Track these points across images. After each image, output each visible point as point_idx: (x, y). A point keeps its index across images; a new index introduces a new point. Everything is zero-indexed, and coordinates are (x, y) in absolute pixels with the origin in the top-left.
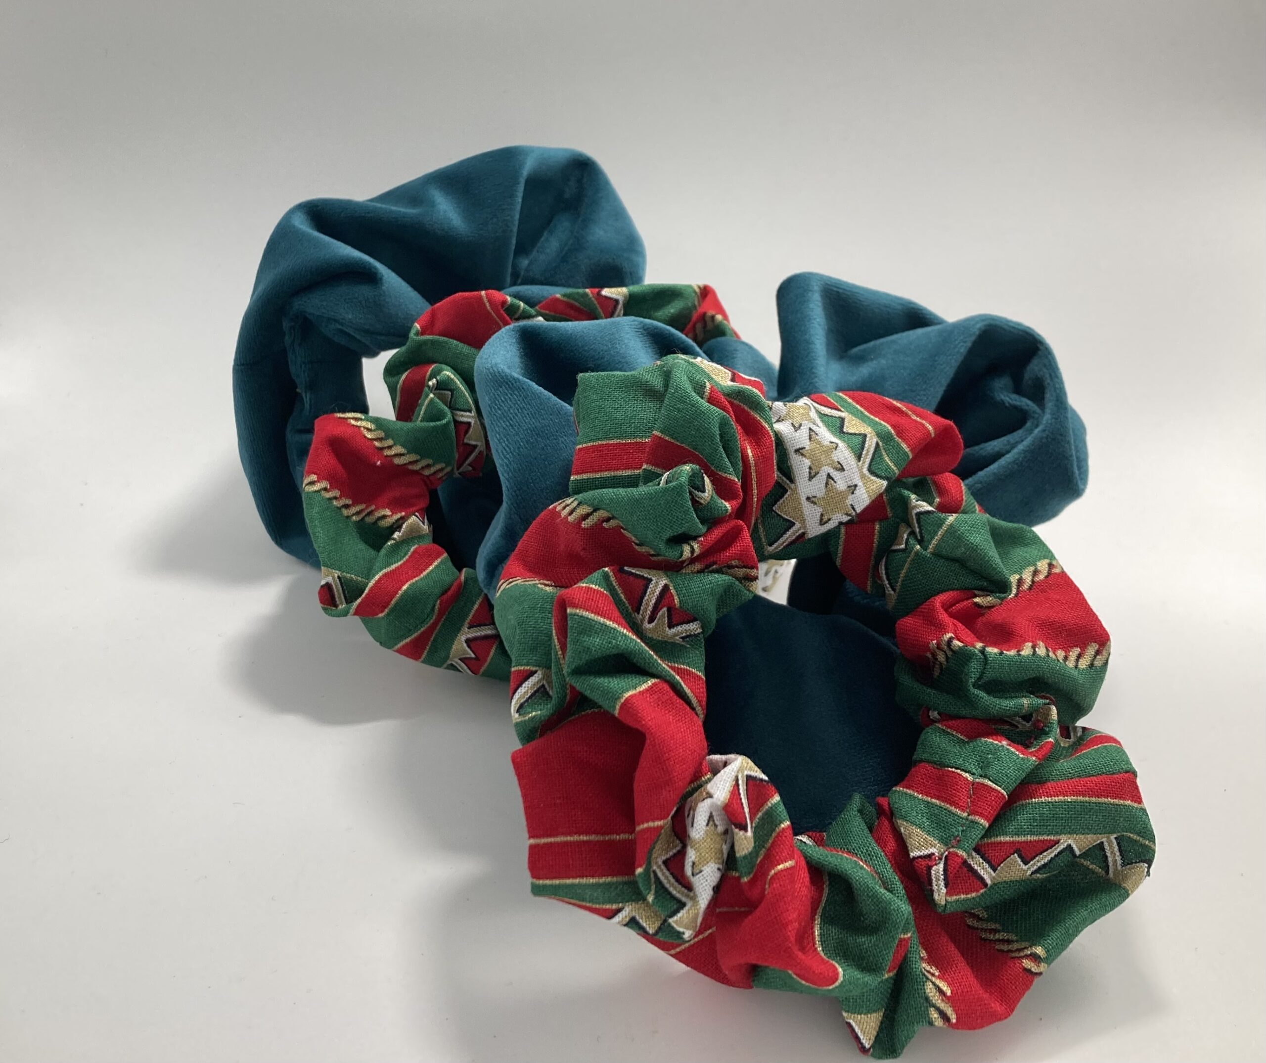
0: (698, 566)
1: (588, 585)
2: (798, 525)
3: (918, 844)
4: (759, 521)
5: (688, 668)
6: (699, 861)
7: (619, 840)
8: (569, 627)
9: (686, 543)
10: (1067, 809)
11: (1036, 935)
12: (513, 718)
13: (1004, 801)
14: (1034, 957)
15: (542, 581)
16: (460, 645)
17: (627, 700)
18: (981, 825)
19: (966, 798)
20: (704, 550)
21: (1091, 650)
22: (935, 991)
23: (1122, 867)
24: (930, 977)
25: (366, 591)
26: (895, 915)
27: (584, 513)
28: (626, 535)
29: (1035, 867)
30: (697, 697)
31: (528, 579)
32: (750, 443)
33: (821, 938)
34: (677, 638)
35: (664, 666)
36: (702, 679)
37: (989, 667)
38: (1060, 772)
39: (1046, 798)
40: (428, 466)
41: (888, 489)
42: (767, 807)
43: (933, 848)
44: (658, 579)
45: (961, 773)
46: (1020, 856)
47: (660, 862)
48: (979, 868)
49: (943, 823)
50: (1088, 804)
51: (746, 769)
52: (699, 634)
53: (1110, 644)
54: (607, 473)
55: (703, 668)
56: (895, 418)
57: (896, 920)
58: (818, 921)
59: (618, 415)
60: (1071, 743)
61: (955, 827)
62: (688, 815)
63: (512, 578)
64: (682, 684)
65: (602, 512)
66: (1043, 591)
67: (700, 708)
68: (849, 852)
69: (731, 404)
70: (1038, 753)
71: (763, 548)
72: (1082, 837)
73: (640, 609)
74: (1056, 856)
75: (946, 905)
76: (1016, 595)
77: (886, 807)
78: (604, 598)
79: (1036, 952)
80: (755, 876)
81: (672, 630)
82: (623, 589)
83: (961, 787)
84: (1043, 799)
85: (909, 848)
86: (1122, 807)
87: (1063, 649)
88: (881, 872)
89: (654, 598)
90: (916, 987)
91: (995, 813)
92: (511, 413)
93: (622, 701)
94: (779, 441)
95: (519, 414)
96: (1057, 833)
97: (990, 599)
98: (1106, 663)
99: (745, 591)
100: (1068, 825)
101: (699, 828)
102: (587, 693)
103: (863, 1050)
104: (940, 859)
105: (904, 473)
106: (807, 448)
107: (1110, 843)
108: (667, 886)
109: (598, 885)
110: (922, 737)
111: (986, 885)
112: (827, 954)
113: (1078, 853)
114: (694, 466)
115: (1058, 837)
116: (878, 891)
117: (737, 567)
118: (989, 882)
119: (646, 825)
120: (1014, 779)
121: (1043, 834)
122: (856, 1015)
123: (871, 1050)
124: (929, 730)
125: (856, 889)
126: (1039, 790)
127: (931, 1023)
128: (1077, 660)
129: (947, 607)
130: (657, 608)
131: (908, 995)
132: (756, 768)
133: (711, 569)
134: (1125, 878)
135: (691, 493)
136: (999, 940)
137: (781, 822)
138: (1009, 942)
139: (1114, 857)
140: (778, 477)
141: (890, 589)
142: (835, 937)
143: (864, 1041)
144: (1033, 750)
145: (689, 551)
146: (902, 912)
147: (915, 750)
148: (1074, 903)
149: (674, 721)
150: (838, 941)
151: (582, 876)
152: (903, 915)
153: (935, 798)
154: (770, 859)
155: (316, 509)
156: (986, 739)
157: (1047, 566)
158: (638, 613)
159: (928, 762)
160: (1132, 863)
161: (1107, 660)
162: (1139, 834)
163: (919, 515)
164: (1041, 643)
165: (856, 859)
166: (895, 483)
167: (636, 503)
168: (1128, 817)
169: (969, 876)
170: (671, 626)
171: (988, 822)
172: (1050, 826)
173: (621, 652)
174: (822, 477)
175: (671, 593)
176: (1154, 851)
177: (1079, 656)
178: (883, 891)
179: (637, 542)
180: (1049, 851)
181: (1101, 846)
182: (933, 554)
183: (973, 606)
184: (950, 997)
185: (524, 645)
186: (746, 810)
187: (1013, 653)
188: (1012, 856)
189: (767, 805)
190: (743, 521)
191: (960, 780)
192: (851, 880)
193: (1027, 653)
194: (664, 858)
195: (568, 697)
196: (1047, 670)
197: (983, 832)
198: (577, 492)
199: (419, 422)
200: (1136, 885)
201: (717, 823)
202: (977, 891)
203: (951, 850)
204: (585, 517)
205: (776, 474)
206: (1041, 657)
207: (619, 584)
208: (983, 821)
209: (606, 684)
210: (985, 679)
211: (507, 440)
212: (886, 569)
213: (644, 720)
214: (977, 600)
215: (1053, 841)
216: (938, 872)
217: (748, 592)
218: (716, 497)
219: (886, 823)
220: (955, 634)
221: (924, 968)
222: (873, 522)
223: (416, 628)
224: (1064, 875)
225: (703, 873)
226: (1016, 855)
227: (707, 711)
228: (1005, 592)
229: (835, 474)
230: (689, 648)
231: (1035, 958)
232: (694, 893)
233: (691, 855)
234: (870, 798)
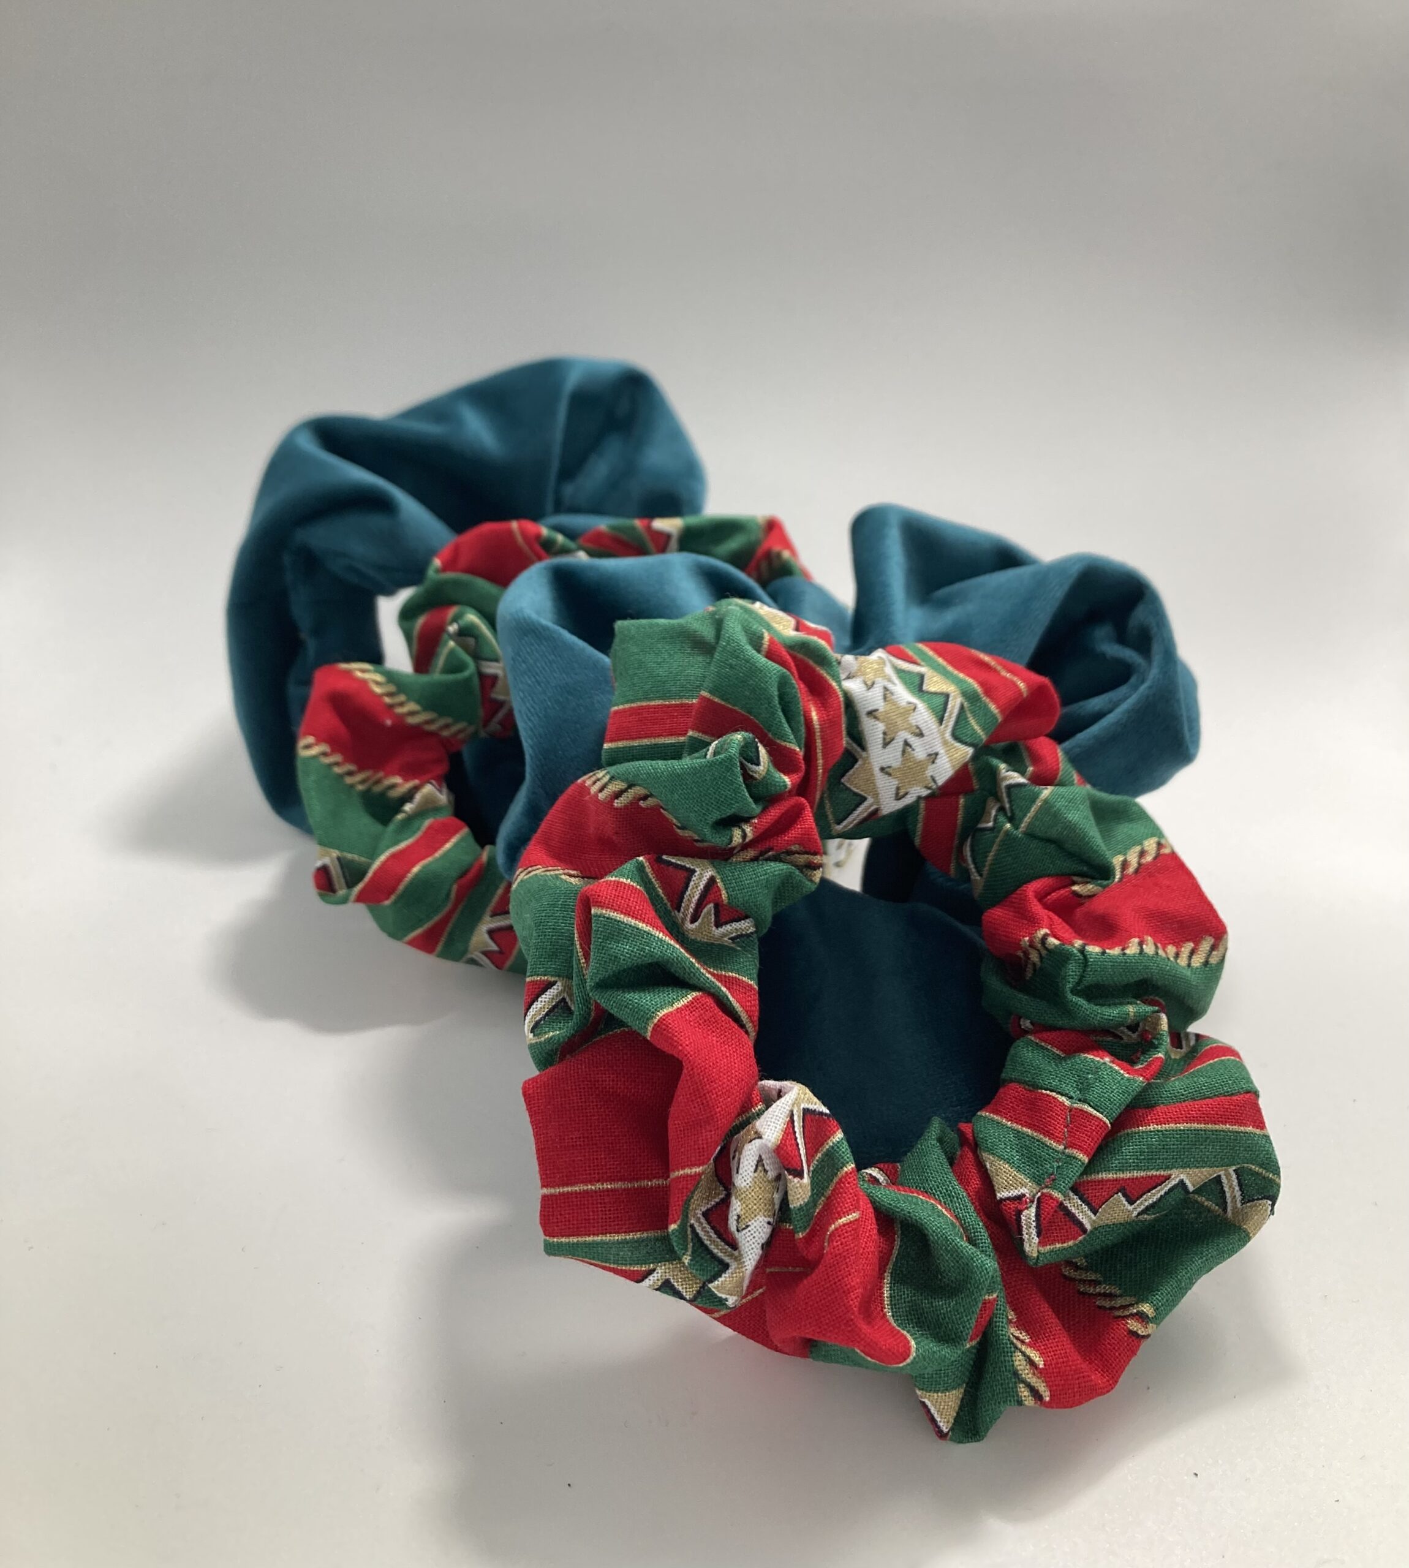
0: (751, 853)
1: (617, 879)
2: (870, 800)
3: (1006, 1183)
4: (825, 795)
5: (737, 976)
6: (744, 1214)
7: (652, 1187)
8: (593, 932)
9: (736, 826)
10: (1179, 1139)
11: (1143, 1289)
12: (527, 1039)
13: (1106, 1132)
14: (1140, 1317)
15: (566, 871)
16: (481, 937)
17: (662, 1020)
18: (1080, 1160)
19: (1062, 1127)
20: (758, 834)
21: (1206, 945)
22: (1025, 1363)
23: (1243, 1204)
24: (1019, 1345)
25: (370, 874)
26: (978, 1273)
27: (616, 790)
28: (667, 816)
29: (1143, 1207)
30: (747, 1011)
31: (550, 868)
32: (816, 704)
33: (891, 1301)
34: (726, 939)
35: (707, 974)
36: (754, 989)
37: (1089, 969)
38: (1170, 1094)
39: (1155, 1126)
40: (447, 726)
41: (975, 758)
42: (827, 1147)
43: (1024, 1188)
44: (702, 870)
45: (1057, 1096)
46: (1125, 1195)
47: (699, 1213)
48: (1077, 1211)
49: (1035, 1158)
50: (1203, 1132)
51: (803, 1102)
52: (752, 933)
53: (1227, 938)
54: (646, 740)
55: (755, 976)
56: (985, 675)
57: (980, 1280)
58: (887, 1280)
59: (661, 672)
60: (1183, 1054)
61: (1049, 1163)
62: (734, 1158)
63: (531, 867)
64: (730, 996)
65: (638, 788)
66: (1151, 875)
67: (751, 1024)
68: (926, 1192)
69: (794, 658)
70: (1145, 1072)
71: (830, 827)
72: (1196, 1170)
73: (681, 906)
74: (1165, 1193)
75: (1038, 1256)
76: (1121, 879)
77: (970, 1136)
78: (636, 895)
79: (1143, 1311)
80: (813, 1230)
81: (720, 929)
82: (661, 882)
83: (1056, 1114)
84: (1152, 1127)
85: (996, 1188)
86: (1242, 1134)
87: (1174, 944)
88: (963, 1216)
89: (698, 893)
90: (1002, 1358)
91: (1096, 1145)
92: (538, 667)
93: (655, 1021)
94: (849, 703)
95: (547, 668)
96: (1168, 1168)
97: (1090, 886)
98: (1222, 961)
99: (807, 883)
100: (1180, 1158)
101: (745, 1175)
102: (614, 1011)
103: (941, 1435)
104: (1032, 1202)
105: (994, 738)
106: (881, 709)
107: (1228, 1176)
108: (707, 1243)
109: (625, 1242)
110: (1012, 1051)
111: (1084, 1231)
112: (898, 1320)
113: (1191, 1188)
114: (747, 734)
115: (1169, 1172)
116: (959, 1245)
117: (799, 853)
118: (1088, 1227)
119: (681, 1172)
120: (1118, 1104)
121: (1152, 1169)
122: (932, 1394)
123: (950, 1433)
124: (1020, 1043)
125: (933, 1242)
126: (1147, 1115)
127: (1020, 1403)
128: (1190, 957)
129: (1041, 897)
130: (702, 904)
131: (994, 1368)
132: (815, 1099)
133: (766, 856)
134: (1246, 1218)
135: (743, 767)
136: (1100, 1294)
137: (844, 1165)
138: (1111, 1296)
139: (1233, 1191)
140: (848, 743)
141: (976, 874)
142: (907, 1300)
143: (941, 1424)
144: (1140, 1066)
145: (739, 836)
146: (986, 1269)
147: (1003, 1066)
148: (1187, 1249)
149: (718, 1044)
150: (910, 1304)
151: (604, 1233)
152: (988, 1273)
153: (1026, 1126)
154: (830, 1211)
155: (313, 778)
156: (1086, 1055)
157: (1155, 845)
158: (679, 911)
159: (1019, 1082)
160: (1253, 1200)
161: (1224, 957)
162: (1261, 1166)
163: (1010, 787)
164: (1149, 938)
165: (933, 1202)
166: (982, 751)
167: (676, 779)
168: (1249, 1147)
169: (1065, 1221)
170: (718, 925)
171: (1088, 1156)
172: (1159, 1159)
173: (655, 960)
174: (898, 744)
175: (718, 887)
176: (1279, 1186)
177: (1193, 952)
178: (964, 1244)
179: (679, 825)
180: (1159, 1188)
181: (1218, 1180)
182: (1026, 833)
183: (1071, 895)
184: (1043, 1369)
185: (541, 950)
186: (803, 1151)
187: (1116, 951)
188: (1116, 1196)
189: (827, 1144)
190: (806, 799)
191: (1055, 1106)
192: (926, 1231)
193: (1133, 952)
194: (704, 1209)
195: (593, 1014)
196: (1156, 971)
197: (1082, 1169)
198: (611, 763)
199: (436, 676)
200: (1259, 1226)
201: (767, 1168)
202: (1075, 1238)
203: (1045, 1191)
204: (618, 795)
205: (845, 741)
206: (1148, 956)
207: (657, 876)
208: (1081, 1155)
209: (636, 1001)
210: (1085, 983)
211: (533, 700)
212: (972, 850)
213: (681, 1045)
214: (1076, 888)
215: (1163, 1176)
216: (1029, 1218)
217: (809, 883)
218: (772, 770)
219: (970, 1155)
220: (1051, 929)
221: (1012, 1334)
222: (957, 794)
223: (429, 918)
224: (1175, 1214)
225: (749, 1229)
226: (1120, 1194)
227: (759, 1028)
228: (1107, 878)
229: (914, 741)
230: (739, 951)
231: (1142, 1317)
232: (740, 1252)
233: (736, 1207)
234: (952, 1122)
